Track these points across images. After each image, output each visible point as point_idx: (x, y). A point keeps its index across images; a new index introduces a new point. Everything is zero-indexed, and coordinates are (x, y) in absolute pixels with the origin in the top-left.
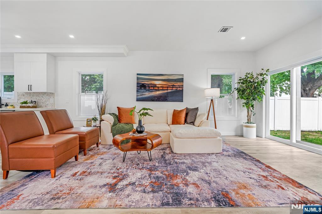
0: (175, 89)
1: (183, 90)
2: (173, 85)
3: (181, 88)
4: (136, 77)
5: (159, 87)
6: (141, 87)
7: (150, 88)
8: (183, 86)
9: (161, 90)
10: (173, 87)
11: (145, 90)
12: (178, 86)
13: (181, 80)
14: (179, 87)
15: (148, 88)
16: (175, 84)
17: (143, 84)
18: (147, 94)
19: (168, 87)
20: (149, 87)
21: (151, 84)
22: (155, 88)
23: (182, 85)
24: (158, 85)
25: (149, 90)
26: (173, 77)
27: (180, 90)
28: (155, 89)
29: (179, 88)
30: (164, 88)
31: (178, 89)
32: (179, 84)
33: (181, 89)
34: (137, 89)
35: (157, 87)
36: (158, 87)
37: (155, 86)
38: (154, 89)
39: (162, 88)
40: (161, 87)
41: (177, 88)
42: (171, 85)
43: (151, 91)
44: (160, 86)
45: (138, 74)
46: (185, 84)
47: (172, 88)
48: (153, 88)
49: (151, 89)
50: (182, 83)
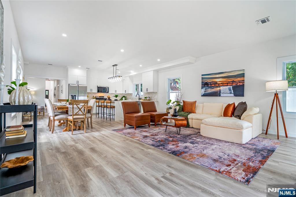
0: (235, 84)
1: (243, 85)
2: (233, 81)
3: (242, 83)
4: (201, 77)
5: (220, 84)
6: (205, 85)
7: (212, 85)
8: (244, 81)
9: (222, 86)
10: (233, 83)
11: (208, 87)
12: (238, 81)
13: (243, 75)
14: (239, 82)
15: (210, 85)
16: (234, 80)
17: (206, 83)
18: (210, 91)
19: (227, 83)
20: (211, 85)
21: (213, 82)
22: (216, 85)
23: (243, 80)
24: (219, 82)
25: (211, 87)
26: (234, 73)
27: (240, 85)
28: (216, 86)
29: (240, 83)
30: (224, 85)
31: (238, 84)
32: (239, 79)
33: (242, 84)
34: (202, 87)
35: (218, 84)
36: (219, 84)
37: (216, 83)
38: (215, 86)
39: (222, 85)
40: (221, 84)
41: (237, 83)
42: (231, 81)
43: (212, 87)
44: (220, 83)
45: (202, 75)
46: (246, 79)
47: (231, 84)
48: (214, 85)
49: (213, 86)
50: (242, 78)
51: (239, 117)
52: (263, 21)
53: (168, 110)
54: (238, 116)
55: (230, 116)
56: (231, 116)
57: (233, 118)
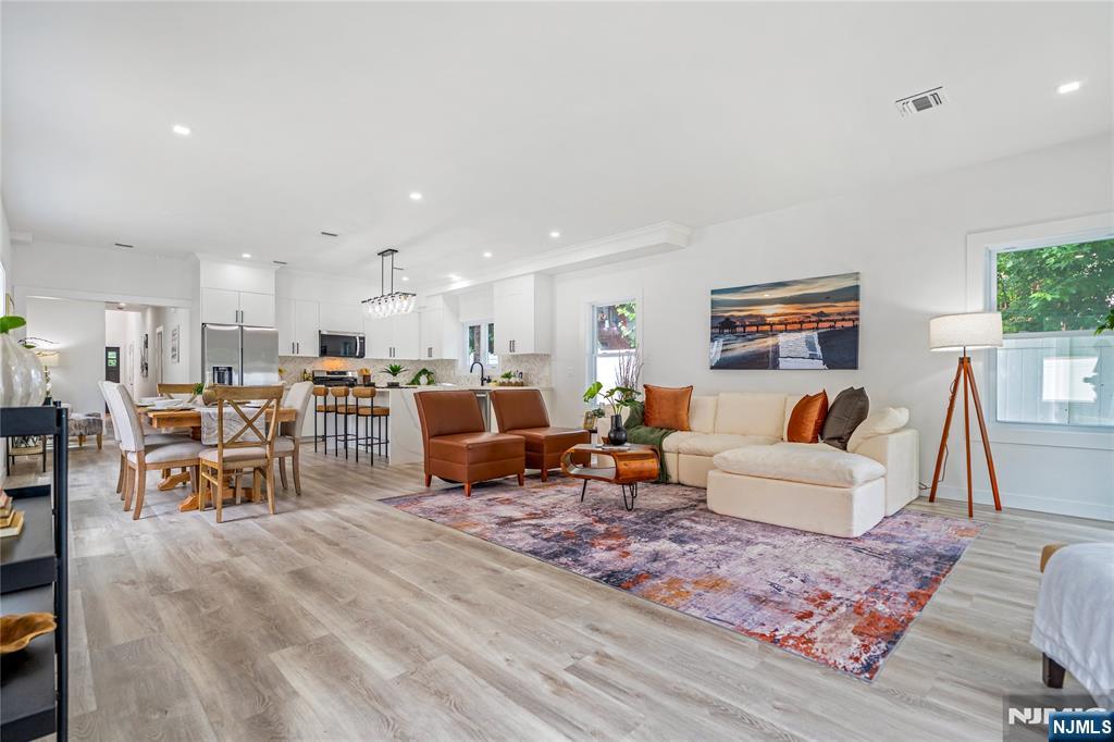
0: (827, 324)
1: (855, 328)
2: (822, 314)
3: (849, 320)
4: (709, 298)
5: (774, 324)
6: (723, 326)
7: (748, 329)
8: (856, 313)
9: (781, 332)
10: (821, 321)
11: (733, 337)
12: (839, 314)
13: (853, 293)
14: (841, 318)
15: (742, 329)
16: (825, 310)
17: (727, 319)
18: (740, 348)
19: (801, 323)
20: (744, 326)
21: (750, 316)
22: (760, 328)
23: (854, 309)
24: (772, 316)
25: (745, 336)
26: (822, 286)
27: (848, 329)
28: (762, 332)
29: (843, 320)
30: (789, 327)
31: (839, 325)
32: (841, 307)
33: (850, 324)
34: (712, 334)
35: (769, 324)
36: (771, 325)
37: (760, 321)
38: (758, 332)
39: (783, 327)
40: (781, 323)
41: (835, 321)
42: (813, 314)
43: (750, 337)
44: (776, 319)
45: (713, 292)
46: (864, 306)
47: (815, 325)
48: (755, 328)
49: (751, 333)
50: (852, 303)
51: (842, 442)
52: (922, 104)
53: (589, 421)
54: (839, 438)
55: (810, 437)
56: (815, 440)
57: (821, 445)
